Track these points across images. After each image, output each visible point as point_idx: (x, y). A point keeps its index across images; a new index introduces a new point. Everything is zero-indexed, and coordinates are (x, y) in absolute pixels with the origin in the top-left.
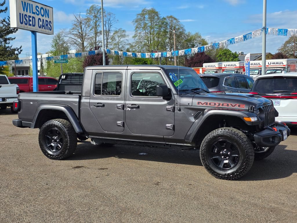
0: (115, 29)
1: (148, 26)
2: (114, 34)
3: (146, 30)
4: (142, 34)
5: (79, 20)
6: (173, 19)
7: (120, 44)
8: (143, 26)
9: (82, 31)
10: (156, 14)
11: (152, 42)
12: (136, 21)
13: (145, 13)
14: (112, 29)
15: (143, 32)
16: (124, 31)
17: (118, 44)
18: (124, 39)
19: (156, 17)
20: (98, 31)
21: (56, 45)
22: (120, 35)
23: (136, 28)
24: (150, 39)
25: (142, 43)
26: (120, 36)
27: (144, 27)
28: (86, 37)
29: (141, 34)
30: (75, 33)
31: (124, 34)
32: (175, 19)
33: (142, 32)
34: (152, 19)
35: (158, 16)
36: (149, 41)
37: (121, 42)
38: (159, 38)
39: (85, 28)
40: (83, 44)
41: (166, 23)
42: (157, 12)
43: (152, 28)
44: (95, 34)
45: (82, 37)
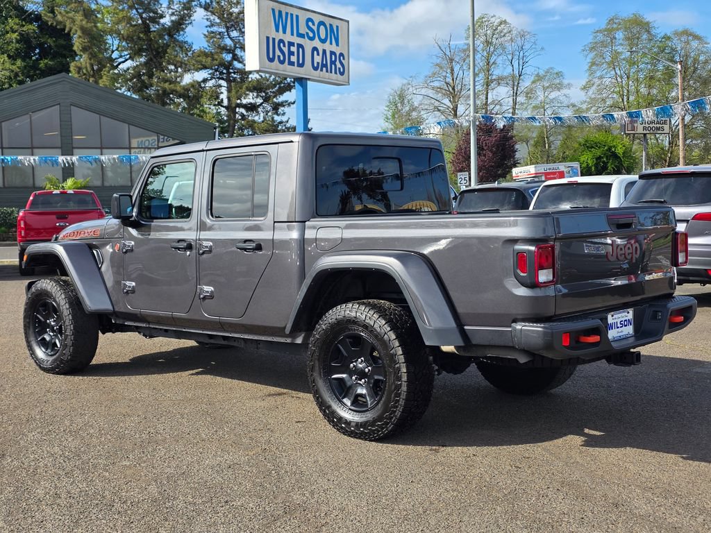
0: (535, 70)
1: (624, 59)
2: (533, 82)
3: (617, 69)
4: (607, 81)
5: (448, 53)
6: (690, 38)
7: (547, 106)
8: (608, 59)
9: (453, 80)
10: (646, 27)
11: (632, 98)
12: (592, 49)
13: (615, 26)
14: (528, 70)
15: (608, 75)
16: (559, 74)
17: (541, 107)
18: (558, 93)
19: (645, 36)
20: (494, 77)
21: (393, 116)
22: (547, 85)
23: (592, 66)
24: (628, 91)
25: (605, 103)
26: (548, 87)
27: (612, 62)
28: (462, 93)
29: (605, 80)
30: (436, 84)
31: (558, 81)
32: (696, 37)
33: (606, 73)
34: (632, 40)
35: (649, 32)
36: (625, 98)
37: (552, 101)
38: (650, 87)
39: (461, 72)
40: (455, 109)
41: (672, 48)
42: (648, 23)
43: (634, 63)
44: (485, 86)
45: (453, 93)
